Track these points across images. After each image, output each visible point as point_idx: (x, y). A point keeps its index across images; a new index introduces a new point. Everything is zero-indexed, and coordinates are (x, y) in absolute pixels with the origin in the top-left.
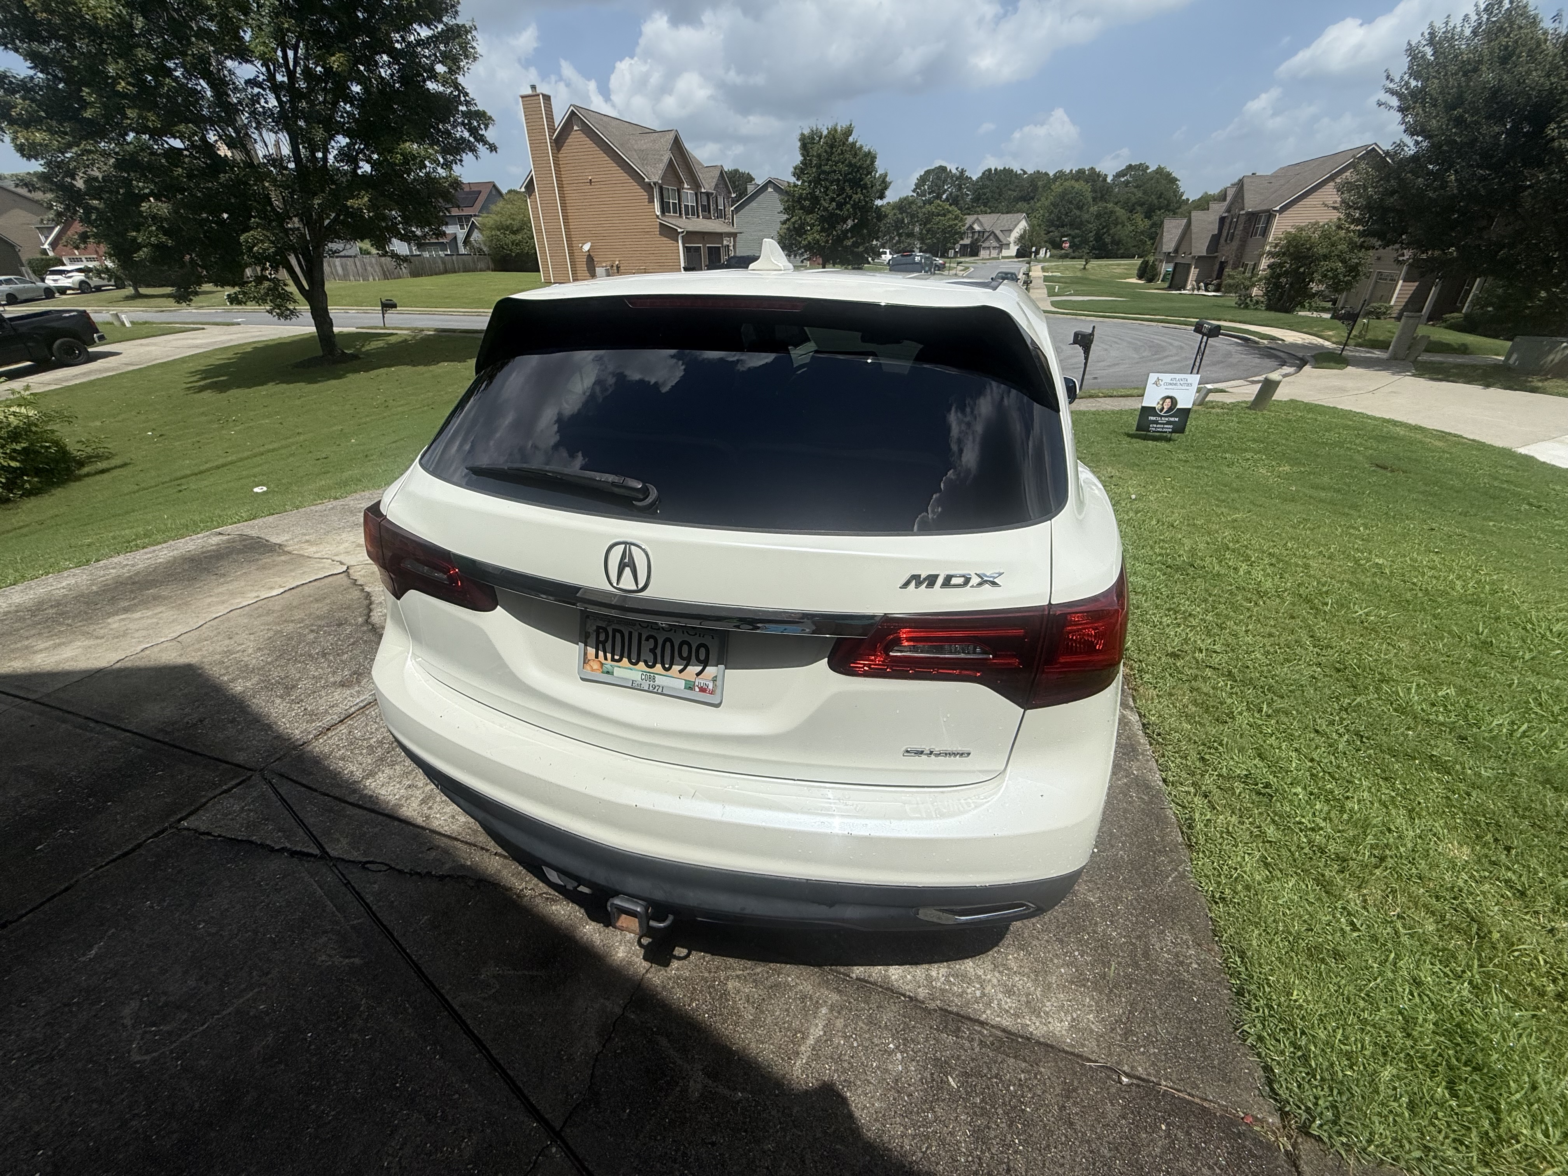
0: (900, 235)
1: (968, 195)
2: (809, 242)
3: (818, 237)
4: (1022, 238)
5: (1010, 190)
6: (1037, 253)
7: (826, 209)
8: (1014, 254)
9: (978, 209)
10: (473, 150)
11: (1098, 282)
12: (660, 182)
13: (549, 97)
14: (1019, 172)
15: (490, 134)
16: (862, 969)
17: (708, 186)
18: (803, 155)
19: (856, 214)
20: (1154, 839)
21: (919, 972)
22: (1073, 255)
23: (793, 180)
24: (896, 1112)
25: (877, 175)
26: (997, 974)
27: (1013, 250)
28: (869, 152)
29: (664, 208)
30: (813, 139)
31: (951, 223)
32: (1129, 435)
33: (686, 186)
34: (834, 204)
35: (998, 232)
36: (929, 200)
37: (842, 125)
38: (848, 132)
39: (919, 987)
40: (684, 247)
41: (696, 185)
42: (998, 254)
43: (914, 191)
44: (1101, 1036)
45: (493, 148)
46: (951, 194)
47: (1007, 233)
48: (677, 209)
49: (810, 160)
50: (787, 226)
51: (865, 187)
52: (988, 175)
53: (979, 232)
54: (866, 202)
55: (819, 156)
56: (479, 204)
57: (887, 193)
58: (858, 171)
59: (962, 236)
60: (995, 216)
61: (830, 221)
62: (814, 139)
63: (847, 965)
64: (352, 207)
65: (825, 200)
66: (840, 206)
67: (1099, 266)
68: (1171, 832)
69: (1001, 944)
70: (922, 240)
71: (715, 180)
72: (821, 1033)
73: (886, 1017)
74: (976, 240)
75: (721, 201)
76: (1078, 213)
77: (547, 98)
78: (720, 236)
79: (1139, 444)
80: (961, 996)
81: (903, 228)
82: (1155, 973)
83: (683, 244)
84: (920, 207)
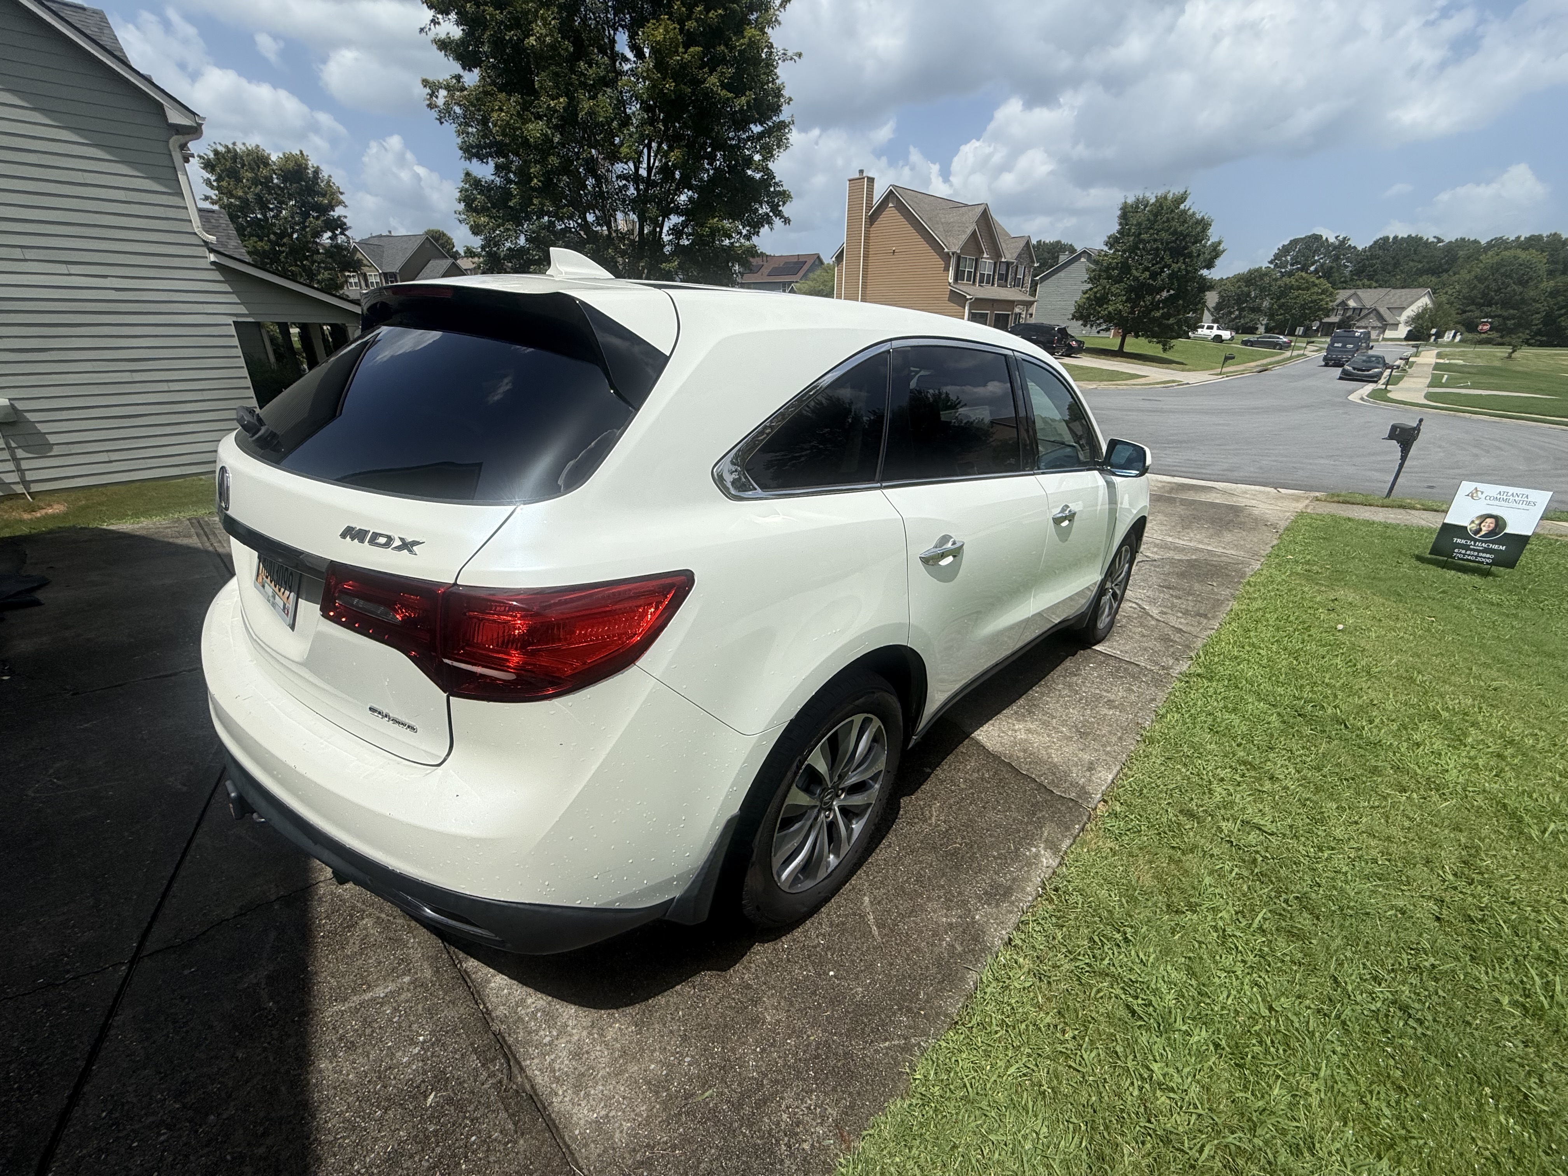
0: (1241, 310)
1: (1347, 267)
2: (1110, 313)
3: (1121, 307)
4: (1418, 317)
5: (1413, 260)
6: (1439, 335)
7: (1136, 279)
8: (1403, 336)
9: (1359, 283)
10: (770, 223)
11: (1525, 375)
12: (959, 252)
13: (873, 179)
14: (1431, 239)
15: (786, 210)
16: (476, 963)
17: (1009, 255)
18: (1120, 224)
19: (1173, 284)
20: (918, 994)
21: (518, 991)
22: (1500, 340)
23: (1106, 248)
24: (357, 1092)
25: (1209, 243)
26: (585, 1033)
27: (1403, 331)
28: (1203, 219)
29: (958, 276)
30: (1137, 207)
31: (1315, 297)
32: (1419, 558)
33: (985, 255)
34: (1147, 273)
35: (1383, 310)
36: (1291, 271)
37: (1175, 191)
38: (1182, 199)
39: (504, 1005)
40: (970, 312)
41: (996, 253)
42: (1379, 335)
43: (1271, 262)
44: (614, 1149)
45: (787, 221)
46: (1322, 265)
47: (1396, 312)
48: (972, 278)
49: (1129, 229)
50: (1087, 295)
51: (1190, 255)
52: (1383, 244)
53: (1354, 309)
54: (1187, 272)
55: (1139, 224)
56: (802, 273)
57: (1218, 262)
58: (1184, 239)
59: (1328, 312)
60: (1382, 291)
61: (1138, 291)
62: (1139, 208)
63: (468, 954)
64: (664, 269)
65: (1137, 269)
66: (1154, 276)
67: (1536, 355)
68: (950, 997)
69: (620, 1010)
70: (1271, 317)
71: (1018, 251)
72: (382, 995)
73: (450, 1014)
74: (1348, 318)
75: (1021, 270)
76: (1518, 289)
77: (871, 180)
78: (1012, 303)
79: (1431, 572)
80: (530, 1033)
81: (1246, 301)
82: (750, 1126)
83: (970, 310)
84: (1276, 280)
